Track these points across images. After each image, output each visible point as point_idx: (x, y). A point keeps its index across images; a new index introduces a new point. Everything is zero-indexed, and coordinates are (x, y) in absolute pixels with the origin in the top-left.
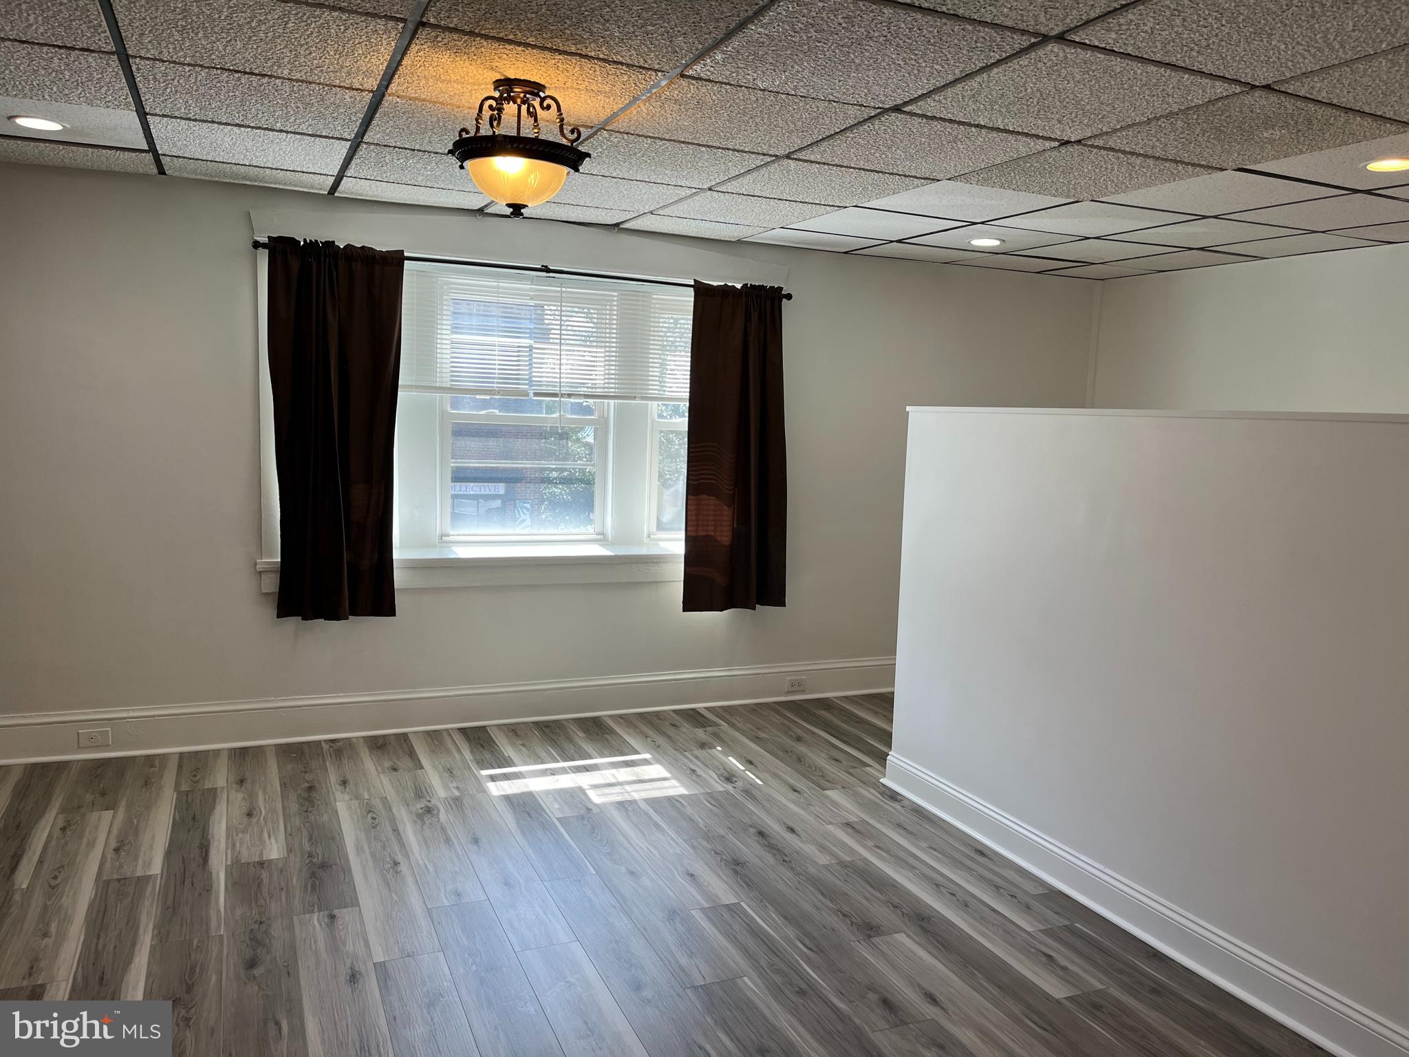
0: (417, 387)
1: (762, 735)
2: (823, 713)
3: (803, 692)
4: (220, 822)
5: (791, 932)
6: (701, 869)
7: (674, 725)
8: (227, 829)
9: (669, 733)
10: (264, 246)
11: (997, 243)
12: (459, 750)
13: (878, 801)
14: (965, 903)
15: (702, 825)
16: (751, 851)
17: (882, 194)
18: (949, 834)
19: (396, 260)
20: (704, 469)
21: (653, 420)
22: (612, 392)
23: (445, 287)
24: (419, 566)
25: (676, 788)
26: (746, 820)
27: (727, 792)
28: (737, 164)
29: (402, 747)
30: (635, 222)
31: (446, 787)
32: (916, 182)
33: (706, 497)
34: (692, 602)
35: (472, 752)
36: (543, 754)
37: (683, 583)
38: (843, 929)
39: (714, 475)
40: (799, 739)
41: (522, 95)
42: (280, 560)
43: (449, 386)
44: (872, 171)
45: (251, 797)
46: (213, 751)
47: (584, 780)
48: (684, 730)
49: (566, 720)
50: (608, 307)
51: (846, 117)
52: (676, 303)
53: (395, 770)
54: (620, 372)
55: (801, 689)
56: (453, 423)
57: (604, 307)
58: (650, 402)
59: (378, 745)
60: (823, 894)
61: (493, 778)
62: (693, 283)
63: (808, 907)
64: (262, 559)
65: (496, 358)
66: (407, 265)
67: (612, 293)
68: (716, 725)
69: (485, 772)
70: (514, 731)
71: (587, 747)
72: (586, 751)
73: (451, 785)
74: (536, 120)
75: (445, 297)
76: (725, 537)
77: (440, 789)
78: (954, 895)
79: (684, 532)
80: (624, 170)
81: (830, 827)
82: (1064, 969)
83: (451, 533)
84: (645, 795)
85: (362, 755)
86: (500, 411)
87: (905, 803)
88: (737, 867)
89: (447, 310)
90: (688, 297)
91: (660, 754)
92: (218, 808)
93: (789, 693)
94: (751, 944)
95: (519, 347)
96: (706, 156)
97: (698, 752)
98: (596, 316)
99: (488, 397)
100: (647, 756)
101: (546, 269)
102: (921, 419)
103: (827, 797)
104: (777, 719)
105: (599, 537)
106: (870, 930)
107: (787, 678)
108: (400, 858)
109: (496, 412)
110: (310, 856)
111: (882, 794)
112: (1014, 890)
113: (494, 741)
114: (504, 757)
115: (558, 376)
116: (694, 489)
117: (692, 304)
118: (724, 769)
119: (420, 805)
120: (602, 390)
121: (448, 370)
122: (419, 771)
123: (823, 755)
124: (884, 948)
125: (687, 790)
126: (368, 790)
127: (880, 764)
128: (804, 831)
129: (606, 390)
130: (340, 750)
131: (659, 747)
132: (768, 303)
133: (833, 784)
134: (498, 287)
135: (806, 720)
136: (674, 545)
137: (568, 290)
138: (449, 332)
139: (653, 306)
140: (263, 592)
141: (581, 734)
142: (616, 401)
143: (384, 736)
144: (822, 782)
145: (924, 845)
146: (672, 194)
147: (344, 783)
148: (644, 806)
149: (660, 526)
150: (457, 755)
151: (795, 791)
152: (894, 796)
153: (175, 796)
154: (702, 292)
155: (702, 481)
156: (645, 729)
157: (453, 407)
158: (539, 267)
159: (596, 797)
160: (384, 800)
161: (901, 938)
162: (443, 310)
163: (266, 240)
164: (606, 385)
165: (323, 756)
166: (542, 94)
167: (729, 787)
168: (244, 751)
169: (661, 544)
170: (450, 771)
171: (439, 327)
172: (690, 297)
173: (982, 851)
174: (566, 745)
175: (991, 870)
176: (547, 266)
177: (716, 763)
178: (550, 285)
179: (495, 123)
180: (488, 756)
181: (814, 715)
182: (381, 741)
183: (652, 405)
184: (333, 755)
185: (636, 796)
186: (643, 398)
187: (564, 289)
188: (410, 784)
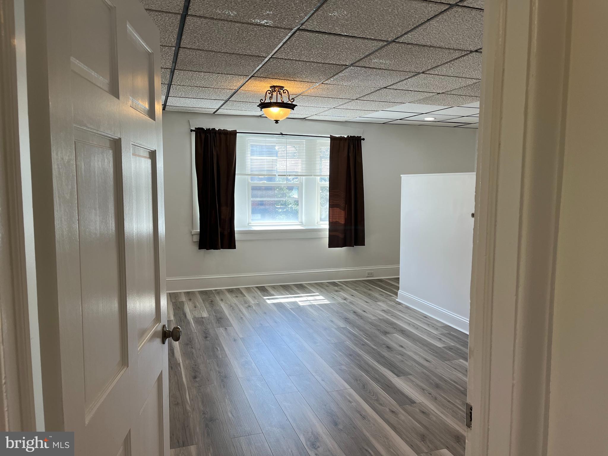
0: (240, 174)
1: (357, 288)
2: (380, 283)
3: (373, 276)
4: (187, 309)
5: (361, 333)
6: (334, 319)
7: (327, 286)
8: (190, 310)
9: (325, 288)
10: (194, 131)
11: (433, 119)
12: (256, 292)
13: (395, 305)
14: (417, 328)
15: (335, 310)
16: (351, 316)
17: (389, 107)
18: (416, 313)
19: (234, 134)
20: (334, 199)
21: (318, 183)
22: (304, 174)
23: (248, 141)
24: (243, 233)
25: (327, 302)
26: (350, 309)
27: (344, 303)
28: (341, 102)
29: (238, 292)
30: (310, 117)
31: (254, 301)
32: (399, 104)
33: (336, 208)
34: (332, 244)
35: (261, 292)
36: (284, 293)
37: (328, 239)
38: (377, 333)
39: (338, 201)
40: (370, 290)
41: (278, 90)
42: (199, 231)
43: (250, 173)
44: (384, 102)
45: (194, 303)
46: (179, 292)
47: (297, 300)
48: (330, 287)
49: (291, 285)
50: (302, 145)
51: (371, 90)
52: (325, 143)
53: (237, 297)
54: (306, 167)
55: (372, 276)
56: (252, 186)
57: (300, 145)
58: (317, 177)
59: (231, 291)
60: (372, 325)
61: (268, 299)
62: (330, 136)
63: (368, 328)
64: (193, 230)
65: (265, 164)
66: (237, 134)
67: (304, 140)
68: (342, 286)
69: (265, 298)
70: (274, 287)
71: (298, 291)
72: (298, 292)
73: (255, 301)
74: (281, 96)
75: (248, 144)
76: (342, 221)
77: (252, 302)
78: (414, 326)
79: (328, 222)
80: (307, 104)
81: (377, 311)
82: (444, 341)
83: (252, 222)
84: (318, 303)
85: (226, 294)
86: (267, 181)
87: (403, 305)
88: (346, 320)
89: (249, 149)
90: (328, 141)
91: (322, 293)
92: (185, 306)
93: (367, 277)
94: (349, 335)
95: (273, 160)
96: (331, 100)
97: (335, 293)
98: (298, 149)
99: (263, 177)
100: (318, 294)
101: (282, 134)
102: (406, 179)
103: (377, 304)
104: (362, 284)
105: (300, 223)
106: (386, 333)
107: (367, 272)
108: (242, 317)
109: (266, 182)
110: (216, 316)
111: (396, 303)
112: (433, 325)
113: (267, 290)
114: (271, 294)
115: (286, 169)
116: (332, 206)
117: (330, 143)
118: (344, 297)
119: (246, 305)
120: (300, 173)
121: (250, 168)
122: (245, 297)
123: (377, 294)
124: (389, 337)
125: (330, 302)
126: (230, 302)
127: (396, 295)
128: (368, 312)
129: (302, 173)
130: (218, 292)
131: (322, 291)
132: (356, 142)
133: (379, 301)
134: (266, 140)
135: (373, 285)
136: (325, 225)
137: (289, 140)
138: (250, 156)
139: (317, 144)
140: (194, 241)
141: (296, 288)
142: (305, 177)
143: (232, 289)
144: (376, 300)
145: (407, 315)
146: (322, 110)
147: (222, 300)
148: (317, 306)
149: (321, 220)
150: (256, 293)
151: (367, 302)
152: (400, 304)
153: (171, 303)
154: (333, 139)
155: (334, 203)
156: (317, 287)
157: (251, 181)
158: (279, 133)
159: (301, 304)
160: (235, 304)
161: (396, 335)
162: (248, 148)
163: (194, 129)
164: (302, 172)
165: (214, 294)
166: (283, 89)
167: (345, 301)
168: (188, 293)
169: (322, 225)
170: (255, 297)
171: (247, 154)
172: (329, 140)
173: (426, 317)
174: (291, 291)
175: (427, 321)
176: (282, 133)
177: (341, 296)
178: (283, 139)
179: (271, 99)
180: (266, 293)
181: (376, 283)
182: (231, 290)
183: (317, 178)
184: (217, 294)
185: (315, 303)
186: (314, 176)
187: (287, 140)
188: (242, 300)
